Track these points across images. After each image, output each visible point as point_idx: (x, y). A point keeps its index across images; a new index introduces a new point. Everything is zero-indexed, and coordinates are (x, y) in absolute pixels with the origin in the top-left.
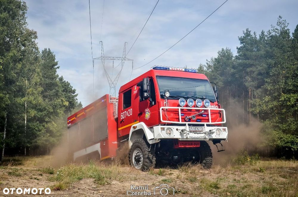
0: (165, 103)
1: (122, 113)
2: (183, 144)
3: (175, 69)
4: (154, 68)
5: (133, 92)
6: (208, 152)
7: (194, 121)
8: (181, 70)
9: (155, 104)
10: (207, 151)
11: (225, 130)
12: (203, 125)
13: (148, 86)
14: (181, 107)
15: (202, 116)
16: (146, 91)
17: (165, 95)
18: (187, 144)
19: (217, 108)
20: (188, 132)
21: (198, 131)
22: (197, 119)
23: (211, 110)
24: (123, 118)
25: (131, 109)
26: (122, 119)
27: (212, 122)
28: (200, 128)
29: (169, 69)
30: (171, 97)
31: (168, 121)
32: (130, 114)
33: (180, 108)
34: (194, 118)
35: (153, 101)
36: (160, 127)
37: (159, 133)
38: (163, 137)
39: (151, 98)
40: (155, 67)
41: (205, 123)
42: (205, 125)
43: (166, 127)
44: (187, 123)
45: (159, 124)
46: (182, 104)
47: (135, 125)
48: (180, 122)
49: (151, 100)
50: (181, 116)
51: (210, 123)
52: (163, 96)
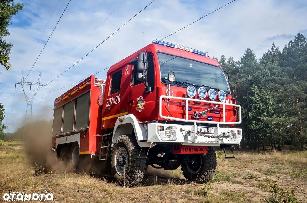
0: (167, 90)
1: (108, 100)
2: (186, 149)
3: (181, 48)
4: (154, 43)
5: (124, 73)
6: (213, 162)
7: (204, 119)
8: (188, 50)
9: (153, 90)
10: (212, 160)
11: (239, 132)
12: (215, 125)
13: (145, 64)
14: (189, 97)
15: (214, 113)
16: (142, 71)
17: (168, 79)
18: (191, 150)
19: (231, 103)
20: (196, 135)
21: (209, 133)
22: (208, 116)
23: (226, 106)
24: (109, 106)
25: (120, 95)
26: (107, 106)
27: (226, 122)
28: (211, 129)
29: (174, 46)
30: (177, 83)
31: (170, 116)
32: (117, 102)
33: (187, 99)
34: (204, 115)
35: (149, 86)
36: (157, 124)
37: (156, 134)
38: (161, 141)
39: (147, 82)
40: (156, 42)
41: (218, 123)
42: (218, 126)
43: (166, 125)
44: (195, 122)
45: (157, 120)
46: (190, 94)
47: (122, 117)
48: (187, 120)
49: (147, 84)
50: (189, 110)
51: (224, 123)
52: (165, 80)
